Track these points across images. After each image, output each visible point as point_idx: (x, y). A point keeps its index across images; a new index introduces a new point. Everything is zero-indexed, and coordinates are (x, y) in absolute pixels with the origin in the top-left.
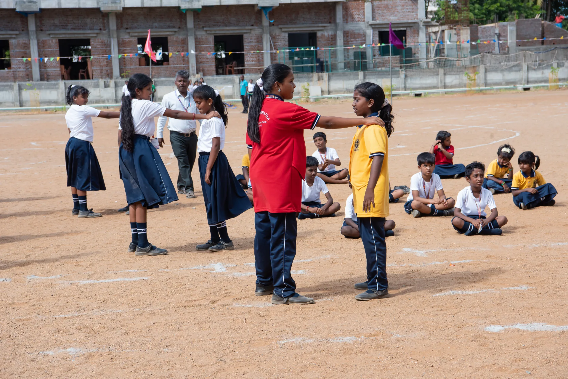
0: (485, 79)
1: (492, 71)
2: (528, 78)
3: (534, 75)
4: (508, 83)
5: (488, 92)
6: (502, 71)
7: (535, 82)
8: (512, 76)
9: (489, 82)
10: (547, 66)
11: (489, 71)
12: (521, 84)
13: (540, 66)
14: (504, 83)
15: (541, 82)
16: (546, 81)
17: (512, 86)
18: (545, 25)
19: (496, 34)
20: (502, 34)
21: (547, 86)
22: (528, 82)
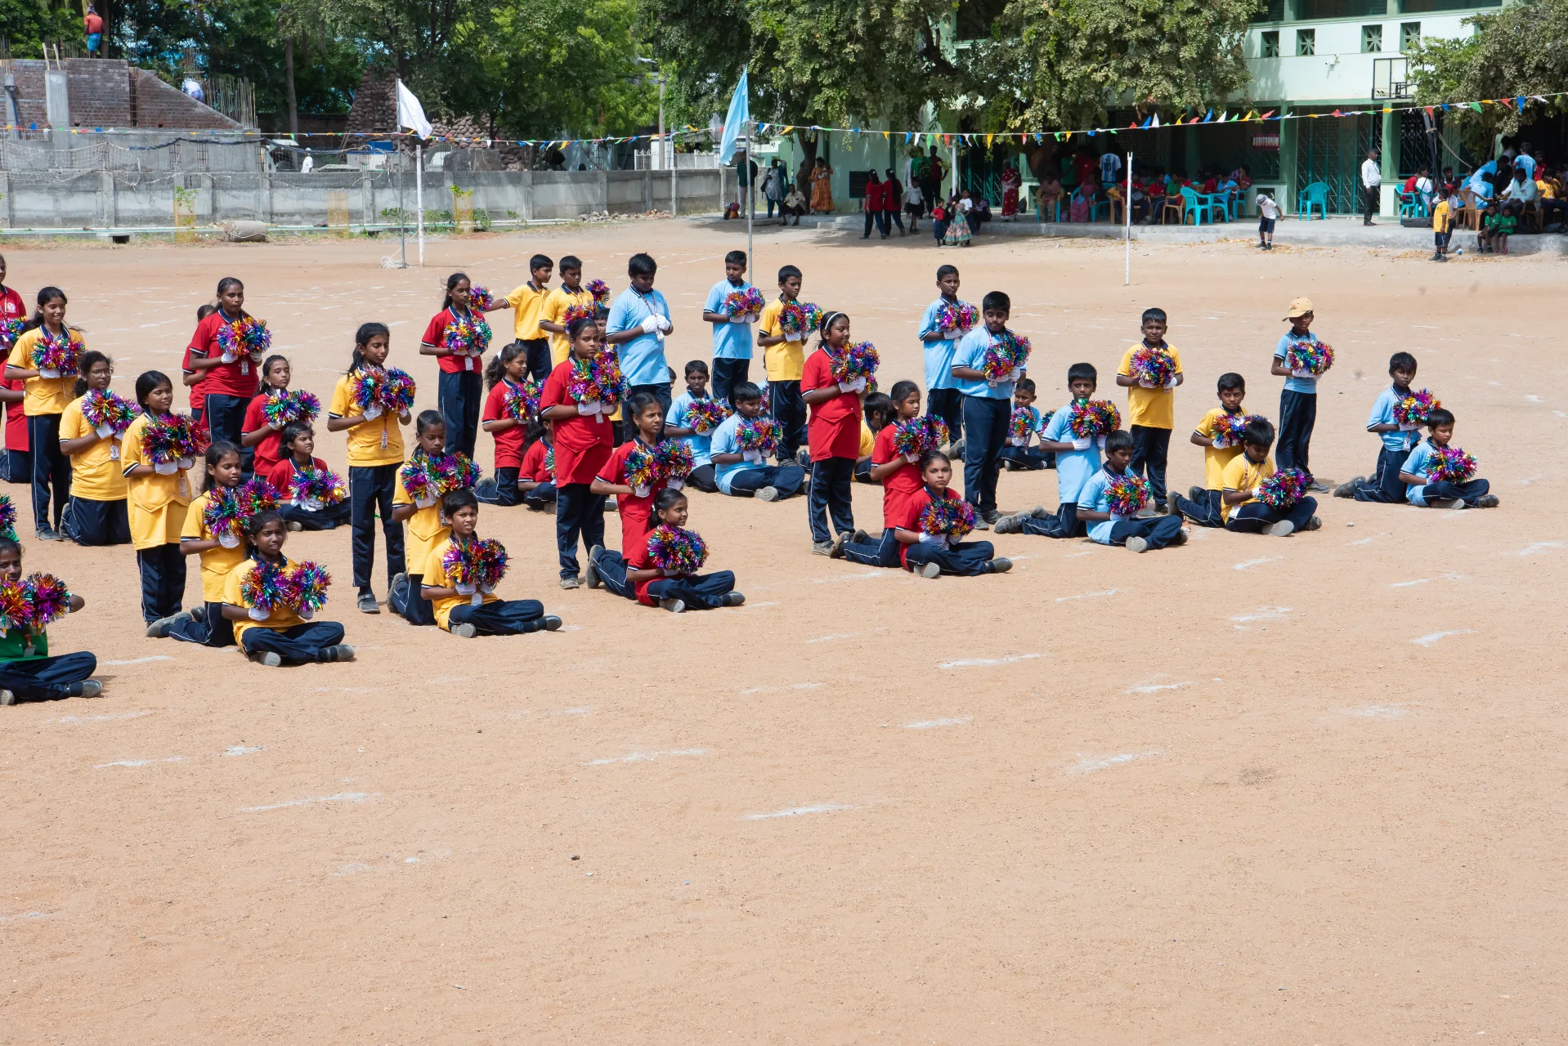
0: (11, 209)
1: (26, 188)
2: (116, 211)
3: (130, 204)
4: (68, 220)
5: (23, 242)
6: (52, 190)
7: (134, 221)
8: (79, 204)
9: (19, 214)
10: (161, 182)
11: (19, 189)
12: (101, 224)
13: (144, 181)
14: (57, 219)
15: (148, 221)
16: (158, 220)
17: (79, 229)
18: (139, 80)
19: (7, 88)
20: (24, 90)
21: (168, 234)
22: (117, 221)
